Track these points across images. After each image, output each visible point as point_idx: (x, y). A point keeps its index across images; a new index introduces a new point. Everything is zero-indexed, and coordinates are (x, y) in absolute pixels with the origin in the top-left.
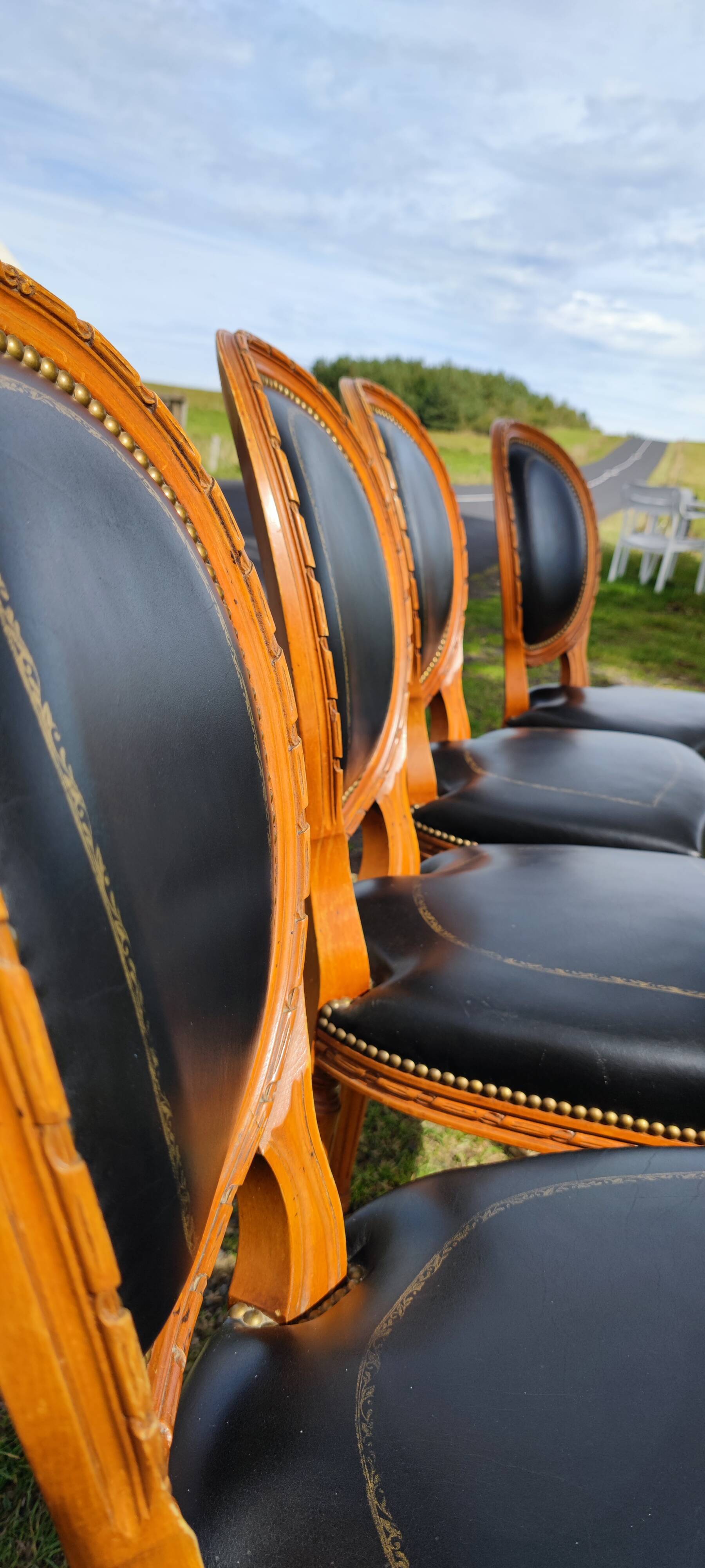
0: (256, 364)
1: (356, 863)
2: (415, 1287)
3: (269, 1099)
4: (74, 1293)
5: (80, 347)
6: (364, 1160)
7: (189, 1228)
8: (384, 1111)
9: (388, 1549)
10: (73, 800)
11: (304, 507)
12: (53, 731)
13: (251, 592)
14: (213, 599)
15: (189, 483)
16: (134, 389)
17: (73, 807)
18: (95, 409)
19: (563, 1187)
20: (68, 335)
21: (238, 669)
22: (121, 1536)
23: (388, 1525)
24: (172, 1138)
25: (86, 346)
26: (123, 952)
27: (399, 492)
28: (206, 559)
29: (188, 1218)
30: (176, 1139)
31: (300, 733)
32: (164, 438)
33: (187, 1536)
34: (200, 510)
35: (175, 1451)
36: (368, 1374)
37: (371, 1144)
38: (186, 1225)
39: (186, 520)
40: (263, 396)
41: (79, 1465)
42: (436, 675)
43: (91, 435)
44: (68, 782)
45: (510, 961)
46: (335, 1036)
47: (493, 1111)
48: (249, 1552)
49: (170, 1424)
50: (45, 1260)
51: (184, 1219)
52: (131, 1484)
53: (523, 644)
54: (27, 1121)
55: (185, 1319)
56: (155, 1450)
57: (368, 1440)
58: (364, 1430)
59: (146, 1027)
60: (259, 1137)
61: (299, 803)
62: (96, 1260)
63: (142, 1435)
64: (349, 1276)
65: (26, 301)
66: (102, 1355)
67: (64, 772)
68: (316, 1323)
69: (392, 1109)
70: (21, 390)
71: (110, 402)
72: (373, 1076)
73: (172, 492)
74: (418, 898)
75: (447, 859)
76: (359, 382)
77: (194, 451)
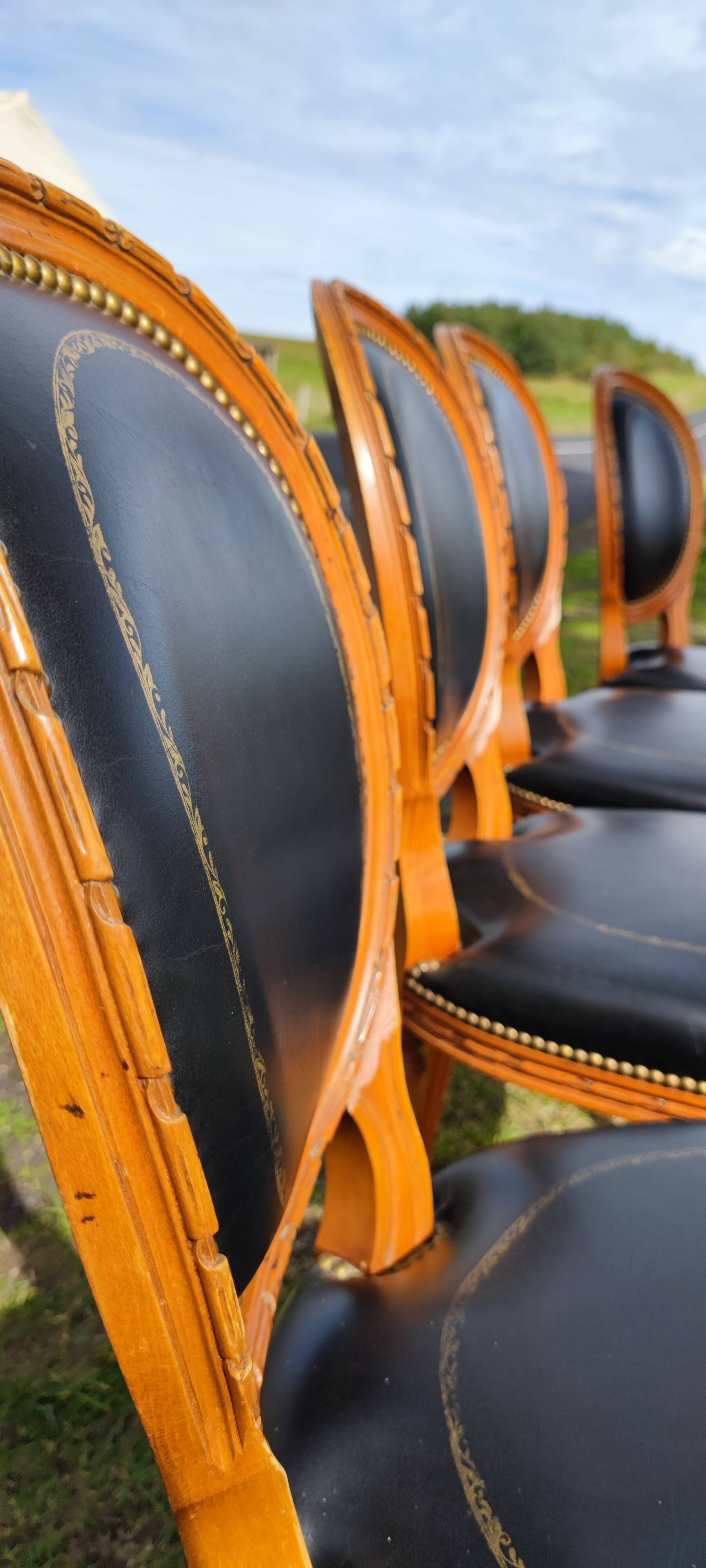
0: (352, 314)
1: (446, 823)
2: (501, 1246)
3: (358, 1058)
4: (175, 1237)
5: (177, 301)
6: (449, 1119)
7: (281, 1180)
8: (468, 1072)
9: (471, 1497)
10: (173, 760)
11: (399, 461)
12: (154, 692)
13: (345, 549)
14: (308, 557)
15: (285, 441)
16: (231, 344)
17: (173, 767)
18: (192, 365)
19: (652, 1156)
20: (165, 291)
21: (332, 629)
22: (216, 1469)
23: (471, 1474)
24: (266, 1094)
25: (184, 301)
26: (220, 912)
27: (496, 443)
28: (301, 517)
29: (281, 1170)
30: (270, 1094)
31: (392, 693)
32: (260, 393)
33: (279, 1473)
34: (296, 468)
35: (265, 1393)
36: (453, 1328)
37: (456, 1104)
38: (278, 1177)
39: (281, 477)
40: (360, 347)
41: (177, 1401)
42: (530, 635)
43: (189, 392)
44: (168, 743)
45: (603, 928)
46: (422, 998)
47: (582, 1077)
48: (335, 1491)
49: (259, 1365)
50: (148, 1204)
51: (277, 1172)
52: (226, 1421)
53: (620, 603)
54: (131, 1073)
55: (274, 1266)
56: (248, 1391)
57: (452, 1392)
58: (448, 1383)
59: (242, 985)
60: (347, 1095)
61: (391, 764)
62: (196, 1208)
63: (237, 1376)
64: (434, 1232)
65: (125, 256)
66: (200, 1299)
67: (164, 733)
68: (401, 1278)
69: (478, 1072)
70: (121, 348)
71: (206, 358)
72: (460, 1038)
73: (268, 448)
74: (508, 861)
75: (538, 823)
76: (456, 330)
77: (289, 405)
